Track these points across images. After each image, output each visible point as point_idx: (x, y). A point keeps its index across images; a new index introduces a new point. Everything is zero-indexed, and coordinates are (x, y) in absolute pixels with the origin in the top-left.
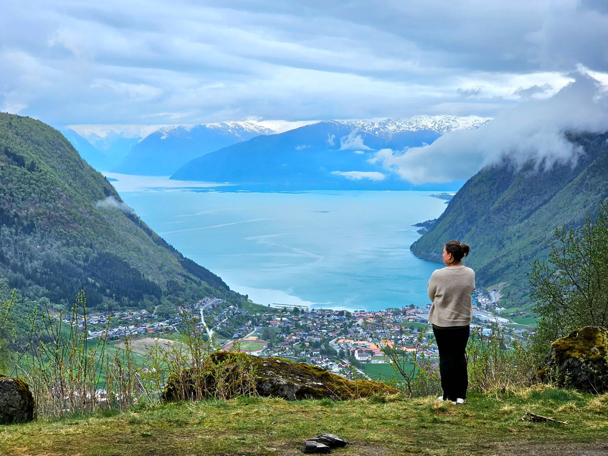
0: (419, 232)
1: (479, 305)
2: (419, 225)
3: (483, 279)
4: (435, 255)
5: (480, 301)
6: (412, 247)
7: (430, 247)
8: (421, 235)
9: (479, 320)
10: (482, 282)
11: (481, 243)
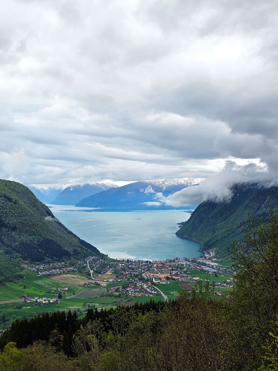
0: (179, 227)
1: (206, 257)
2: (179, 224)
3: (207, 246)
4: (186, 236)
5: (206, 256)
6: (176, 233)
7: (184, 233)
8: (180, 228)
9: (206, 264)
10: (206, 248)
11: (206, 231)
